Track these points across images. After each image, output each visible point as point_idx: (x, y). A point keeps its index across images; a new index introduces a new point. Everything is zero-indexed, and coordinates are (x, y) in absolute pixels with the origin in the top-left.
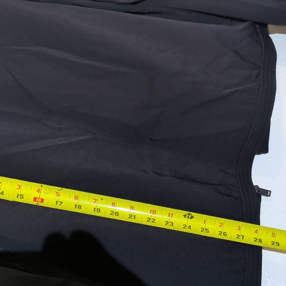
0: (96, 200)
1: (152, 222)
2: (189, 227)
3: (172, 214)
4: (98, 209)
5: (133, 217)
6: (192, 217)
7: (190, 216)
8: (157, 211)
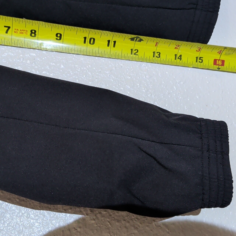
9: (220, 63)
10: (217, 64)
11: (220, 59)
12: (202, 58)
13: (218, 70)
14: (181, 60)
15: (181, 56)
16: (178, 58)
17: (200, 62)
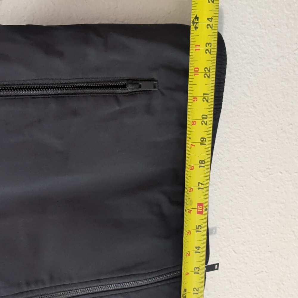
0: (191, 145)
1: (209, 71)
2: (209, 21)
3: (196, 46)
4: (201, 141)
5: (206, 96)
6: (197, 18)
7: (195, 21)
8: (195, 67)
9: (201, 208)
10: (201, 210)
11: (197, 208)
12: (196, 226)
13: (207, 210)
14: (200, 247)
15: (196, 248)
16: (199, 250)
17: (201, 228)
